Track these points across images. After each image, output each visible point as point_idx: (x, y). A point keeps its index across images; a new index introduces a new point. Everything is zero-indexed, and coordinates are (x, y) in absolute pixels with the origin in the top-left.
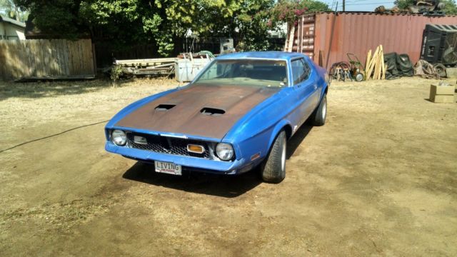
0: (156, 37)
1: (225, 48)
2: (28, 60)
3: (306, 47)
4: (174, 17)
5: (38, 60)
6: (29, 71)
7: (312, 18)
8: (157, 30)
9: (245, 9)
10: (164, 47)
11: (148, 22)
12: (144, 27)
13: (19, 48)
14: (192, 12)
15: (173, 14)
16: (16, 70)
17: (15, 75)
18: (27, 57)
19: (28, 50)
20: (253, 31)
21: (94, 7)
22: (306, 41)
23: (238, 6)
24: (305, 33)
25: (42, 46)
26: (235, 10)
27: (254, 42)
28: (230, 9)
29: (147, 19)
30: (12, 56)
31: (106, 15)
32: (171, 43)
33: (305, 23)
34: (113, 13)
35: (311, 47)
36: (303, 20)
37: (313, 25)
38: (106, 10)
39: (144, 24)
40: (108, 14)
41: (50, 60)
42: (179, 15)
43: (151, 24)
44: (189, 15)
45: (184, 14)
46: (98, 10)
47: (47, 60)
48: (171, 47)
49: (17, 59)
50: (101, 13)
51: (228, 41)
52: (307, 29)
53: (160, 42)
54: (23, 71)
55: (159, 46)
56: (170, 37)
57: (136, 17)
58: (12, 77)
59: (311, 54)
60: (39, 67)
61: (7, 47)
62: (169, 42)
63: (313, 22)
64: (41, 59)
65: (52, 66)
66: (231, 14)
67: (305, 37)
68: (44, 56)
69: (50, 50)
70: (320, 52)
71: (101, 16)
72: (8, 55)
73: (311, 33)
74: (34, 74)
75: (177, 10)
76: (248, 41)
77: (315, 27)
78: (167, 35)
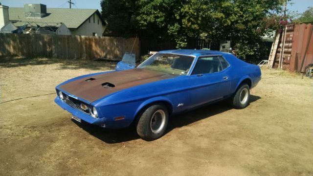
0: (176, 38)
1: (224, 47)
2: (104, 49)
3: (286, 50)
4: (186, 25)
5: (109, 48)
6: (103, 54)
7: (292, 27)
8: (176, 34)
9: (241, 20)
10: (180, 44)
11: (171, 28)
12: (168, 31)
13: (100, 41)
14: (199, 22)
15: (186, 23)
16: (97, 53)
17: (96, 56)
18: (103, 47)
19: (104, 42)
20: (247, 36)
21: (139, 18)
22: (287, 45)
23: (236, 18)
24: (286, 39)
25: (111, 41)
26: (233, 20)
27: (248, 43)
28: (229, 19)
29: (171, 26)
30: (96, 45)
31: (146, 23)
32: (186, 42)
33: (287, 31)
34: (150, 22)
35: (290, 50)
36: (286, 28)
37: (292, 33)
38: (145, 20)
39: (168, 29)
40: (147, 23)
41: (115, 49)
42: (190, 24)
43: (173, 29)
44: (197, 24)
45: (193, 23)
46: (140, 20)
47: (113, 49)
48: (185, 45)
49: (98, 48)
50: (142, 22)
51: (227, 42)
52: (288, 36)
53: (178, 41)
54: (100, 54)
55: (177, 44)
56: (185, 38)
57: (163, 25)
58: (94, 57)
59: (289, 55)
60: (109, 53)
61: (94, 40)
62: (184, 42)
63: (292, 31)
64: (110, 48)
65: (115, 53)
66: (230, 23)
67: (287, 42)
68: (112, 46)
69: (115, 43)
70: (297, 54)
71: (142, 24)
72: (94, 44)
73: (291, 39)
74: (106, 57)
75: (189, 20)
76: (243, 43)
77: (293, 34)
78: (183, 37)
